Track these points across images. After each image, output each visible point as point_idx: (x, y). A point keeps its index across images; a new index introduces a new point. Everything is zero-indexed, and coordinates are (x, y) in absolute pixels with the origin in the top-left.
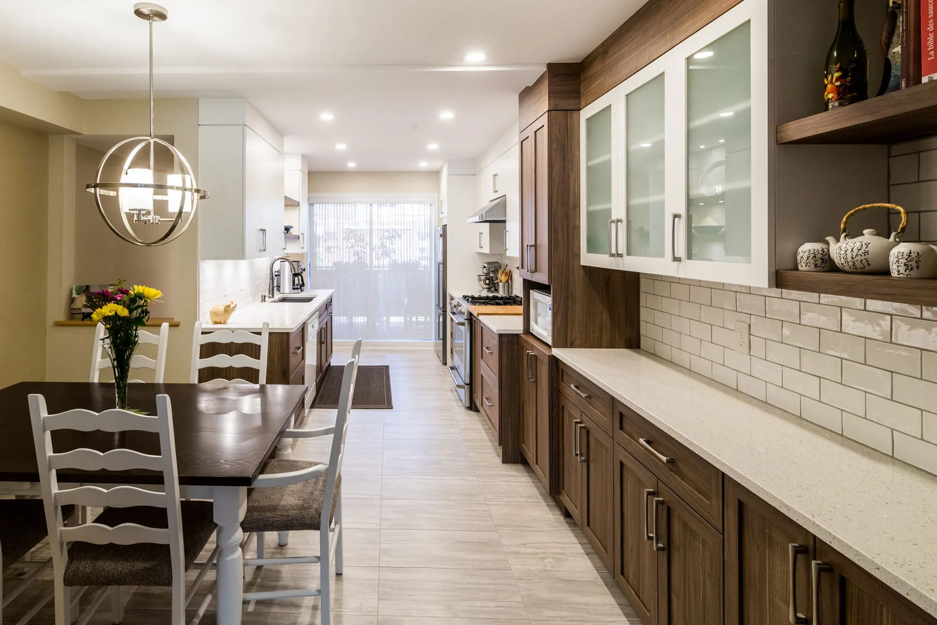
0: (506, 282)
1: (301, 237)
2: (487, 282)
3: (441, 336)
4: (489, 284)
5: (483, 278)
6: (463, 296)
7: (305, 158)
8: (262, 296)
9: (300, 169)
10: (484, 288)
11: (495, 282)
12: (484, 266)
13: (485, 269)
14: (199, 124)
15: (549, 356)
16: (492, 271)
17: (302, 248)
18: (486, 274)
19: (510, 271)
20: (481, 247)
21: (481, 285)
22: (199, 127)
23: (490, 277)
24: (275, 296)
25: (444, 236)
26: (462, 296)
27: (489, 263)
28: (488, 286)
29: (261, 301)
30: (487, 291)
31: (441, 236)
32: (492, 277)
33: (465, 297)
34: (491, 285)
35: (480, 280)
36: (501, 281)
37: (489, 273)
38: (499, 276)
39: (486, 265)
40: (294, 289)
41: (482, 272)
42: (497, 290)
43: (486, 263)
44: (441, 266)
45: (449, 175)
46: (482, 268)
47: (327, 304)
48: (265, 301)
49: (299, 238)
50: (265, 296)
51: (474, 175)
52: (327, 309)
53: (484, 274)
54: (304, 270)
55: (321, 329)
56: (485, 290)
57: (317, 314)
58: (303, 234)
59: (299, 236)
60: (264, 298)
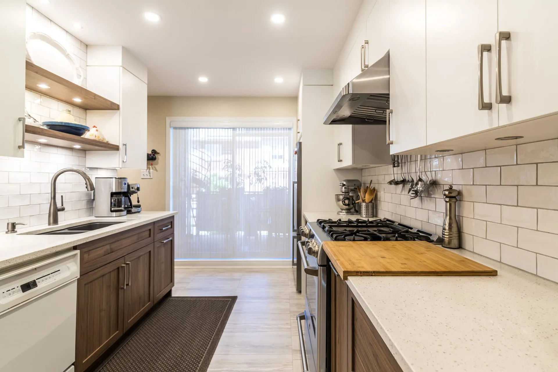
0: (370, 202)
1: (121, 147)
2: (347, 202)
4: (348, 205)
5: (341, 197)
6: (318, 220)
8: (8, 224)
10: (342, 210)
11: (356, 202)
12: (343, 184)
13: (344, 187)
16: (352, 190)
17: (123, 162)
18: (345, 193)
19: (374, 189)
20: (340, 161)
21: (339, 205)
23: (350, 196)
25: (299, 153)
26: (316, 221)
27: (348, 181)
28: (347, 207)
29: (7, 233)
30: (346, 213)
31: (296, 153)
32: (352, 197)
33: (320, 222)
34: (352, 206)
35: (338, 200)
36: (364, 201)
37: (348, 192)
38: (361, 194)
39: (345, 183)
40: (112, 211)
41: (339, 190)
42: (358, 212)
43: (345, 181)
45: (304, 85)
46: (340, 186)
47: (150, 230)
48: (16, 232)
49: (116, 148)
50: (14, 226)
51: (332, 85)
52: (150, 236)
53: (343, 192)
54: (138, 189)
55: (118, 268)
56: (344, 211)
57: (76, 254)
58: (125, 145)
59: (118, 146)
60: (12, 228)
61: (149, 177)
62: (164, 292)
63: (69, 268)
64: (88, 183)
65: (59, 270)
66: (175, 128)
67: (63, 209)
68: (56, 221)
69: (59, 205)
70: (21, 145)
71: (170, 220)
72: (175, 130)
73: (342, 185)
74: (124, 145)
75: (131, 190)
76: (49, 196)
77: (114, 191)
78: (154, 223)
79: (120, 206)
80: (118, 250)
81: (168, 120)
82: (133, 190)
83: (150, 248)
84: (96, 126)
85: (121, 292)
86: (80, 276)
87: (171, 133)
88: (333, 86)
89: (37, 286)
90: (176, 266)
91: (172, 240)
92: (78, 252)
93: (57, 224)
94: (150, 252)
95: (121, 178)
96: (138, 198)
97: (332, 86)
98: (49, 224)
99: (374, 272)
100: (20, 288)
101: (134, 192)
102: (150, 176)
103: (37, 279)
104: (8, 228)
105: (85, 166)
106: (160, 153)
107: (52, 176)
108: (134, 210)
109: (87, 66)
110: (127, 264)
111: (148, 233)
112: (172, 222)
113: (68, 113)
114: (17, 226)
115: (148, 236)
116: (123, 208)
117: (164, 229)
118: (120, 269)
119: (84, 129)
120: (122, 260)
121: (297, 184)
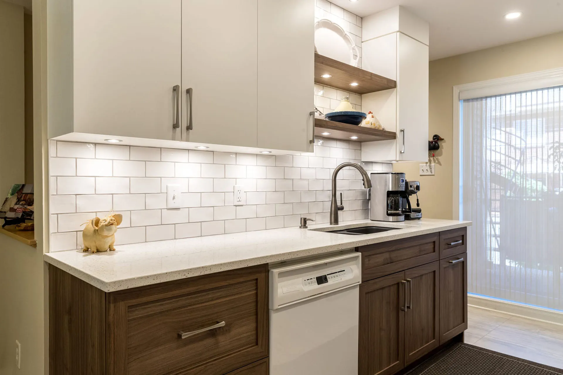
1: (399, 135)
7: (410, 13)
8: (301, 219)
9: (398, 30)
17: (401, 153)
24: (339, 223)
29: (300, 227)
40: (389, 215)
47: (434, 242)
48: (307, 227)
49: (392, 136)
50: (305, 220)
52: (434, 251)
54: (418, 188)
55: (398, 284)
57: (358, 257)
58: (403, 131)
59: (395, 133)
60: (304, 223)
61: (430, 174)
62: (453, 333)
63: (352, 271)
64: (365, 179)
65: (344, 271)
66: (467, 100)
67: (342, 208)
68: (336, 221)
69: (339, 204)
70: (312, 139)
71: (461, 233)
72: (466, 104)
74: (401, 131)
75: (410, 189)
76: (330, 193)
77: (390, 190)
78: (439, 233)
79: (397, 210)
80: (398, 261)
81: (456, 90)
82: (412, 189)
83: (434, 267)
84: (372, 112)
85: (401, 314)
86: (362, 282)
87: (461, 108)
89: (328, 282)
90: (469, 304)
91: (463, 262)
92: (359, 254)
93: (338, 224)
94: (434, 272)
95: (398, 174)
96: (418, 200)
98: (331, 224)
100: (315, 279)
101: (413, 192)
102: (431, 172)
103: (327, 275)
104: (301, 223)
105: (361, 160)
106: (445, 139)
107: (332, 171)
108: (413, 215)
109: (362, 42)
110: (408, 281)
111: (431, 246)
112: (463, 236)
113: (346, 101)
114: (308, 222)
115: (432, 250)
116: (400, 212)
117: (452, 244)
118: (400, 285)
119: (361, 116)
120: (402, 275)
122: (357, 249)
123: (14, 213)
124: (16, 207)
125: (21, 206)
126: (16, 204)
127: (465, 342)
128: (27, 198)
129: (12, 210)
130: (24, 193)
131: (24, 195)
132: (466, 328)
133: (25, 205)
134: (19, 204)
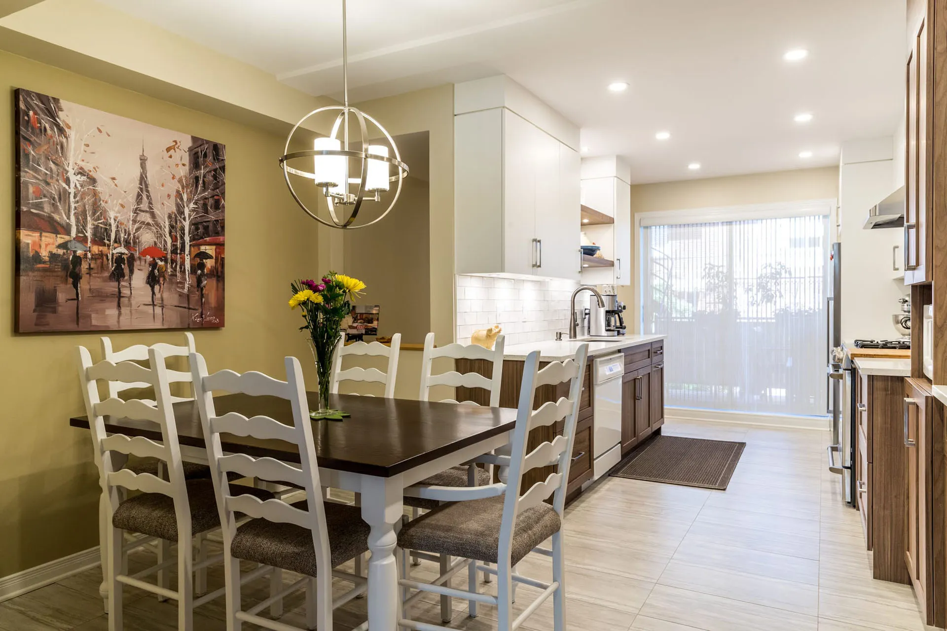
1: (616, 263)
3: (831, 408)
5: (901, 318)
7: (622, 160)
8: (557, 333)
9: (615, 175)
12: (903, 299)
13: (906, 304)
14: (455, 114)
15: (927, 397)
17: (617, 278)
18: (908, 312)
20: (896, 269)
21: (898, 330)
22: (455, 117)
25: (837, 257)
26: (853, 342)
29: (556, 340)
31: (833, 257)
33: (856, 342)
35: (897, 322)
39: (907, 299)
40: (607, 330)
41: (899, 308)
43: (907, 295)
44: (832, 303)
45: (845, 164)
46: (900, 302)
47: (649, 350)
48: (561, 340)
49: (612, 264)
50: (560, 334)
51: (892, 159)
52: (649, 356)
53: (905, 311)
54: (624, 308)
55: (635, 380)
56: (906, 336)
57: (622, 356)
58: (619, 260)
59: (613, 262)
60: (559, 336)
62: (658, 425)
64: (600, 301)
65: (617, 365)
67: (578, 325)
68: (575, 336)
70: (580, 270)
71: (659, 345)
73: (902, 301)
74: (618, 260)
77: (608, 309)
78: (651, 343)
80: (635, 362)
81: (637, 217)
82: (620, 308)
83: (649, 370)
85: (636, 402)
87: (641, 234)
88: (893, 161)
91: (662, 368)
92: (623, 354)
93: (576, 338)
94: (649, 373)
95: (613, 296)
97: (891, 161)
99: (875, 355)
101: (621, 311)
105: (580, 283)
111: (647, 353)
112: (662, 347)
115: (647, 356)
116: (614, 328)
117: (658, 352)
119: (596, 249)
120: (637, 373)
121: (833, 301)
122: (619, 351)
123: (356, 330)
124: (355, 325)
125: (360, 324)
126: (354, 322)
127: (662, 435)
128: (364, 317)
129: (351, 327)
130: (358, 313)
131: (359, 315)
132: (663, 423)
133: (364, 323)
134: (357, 322)
